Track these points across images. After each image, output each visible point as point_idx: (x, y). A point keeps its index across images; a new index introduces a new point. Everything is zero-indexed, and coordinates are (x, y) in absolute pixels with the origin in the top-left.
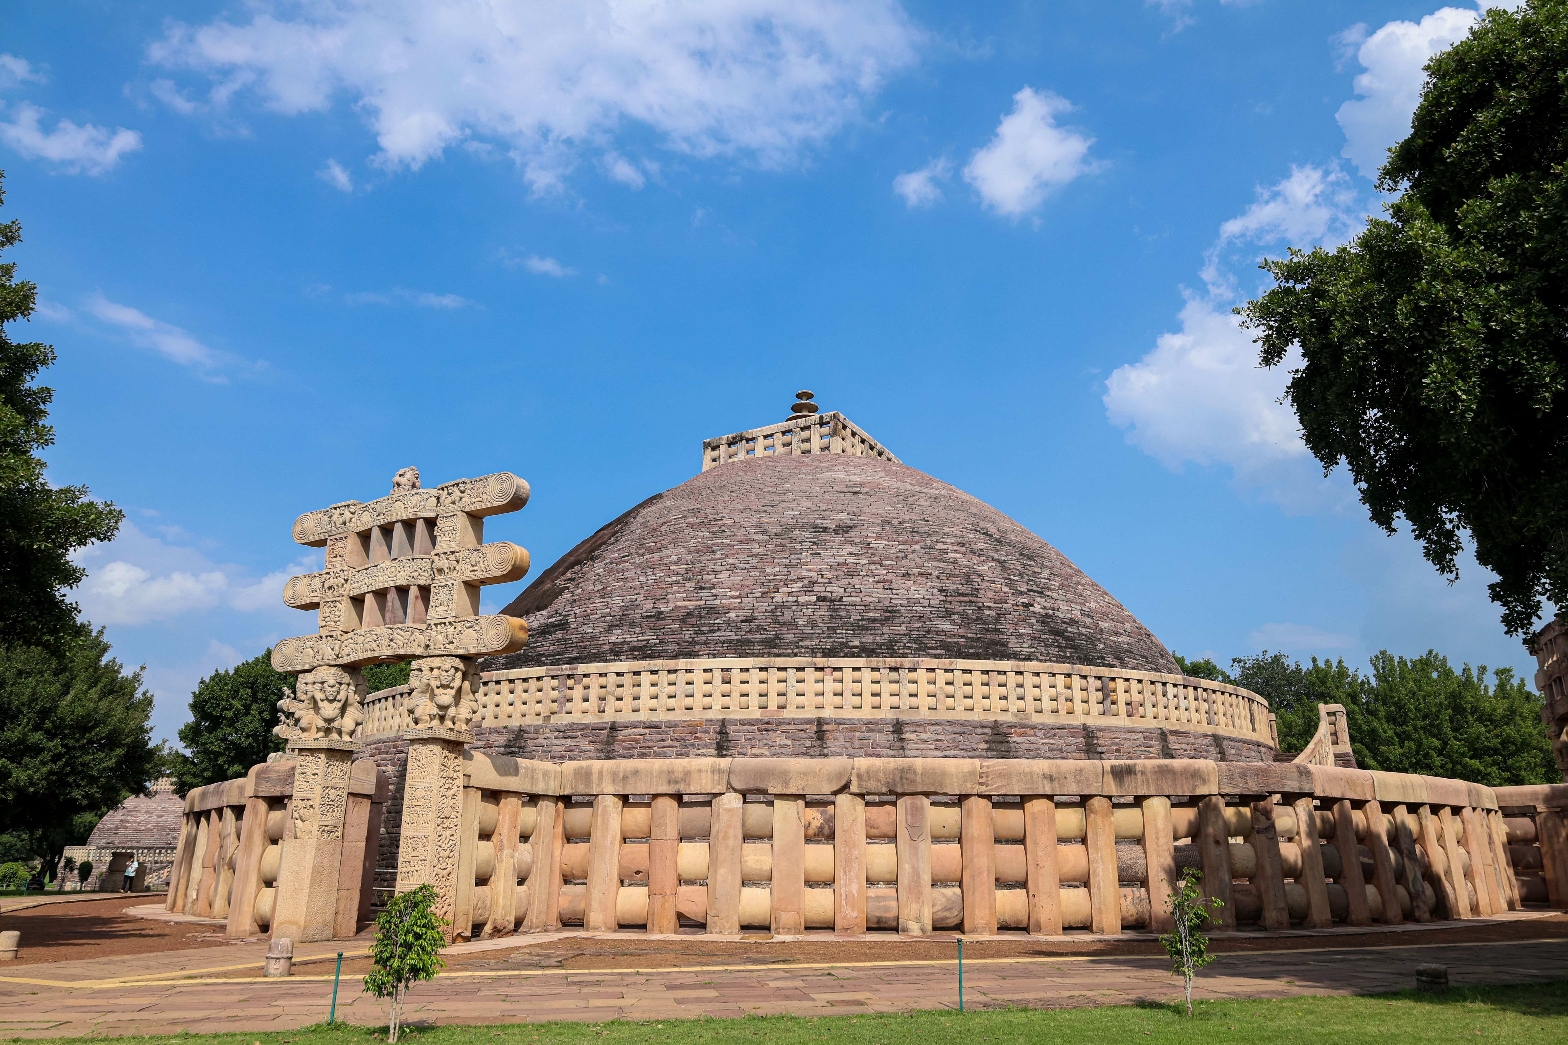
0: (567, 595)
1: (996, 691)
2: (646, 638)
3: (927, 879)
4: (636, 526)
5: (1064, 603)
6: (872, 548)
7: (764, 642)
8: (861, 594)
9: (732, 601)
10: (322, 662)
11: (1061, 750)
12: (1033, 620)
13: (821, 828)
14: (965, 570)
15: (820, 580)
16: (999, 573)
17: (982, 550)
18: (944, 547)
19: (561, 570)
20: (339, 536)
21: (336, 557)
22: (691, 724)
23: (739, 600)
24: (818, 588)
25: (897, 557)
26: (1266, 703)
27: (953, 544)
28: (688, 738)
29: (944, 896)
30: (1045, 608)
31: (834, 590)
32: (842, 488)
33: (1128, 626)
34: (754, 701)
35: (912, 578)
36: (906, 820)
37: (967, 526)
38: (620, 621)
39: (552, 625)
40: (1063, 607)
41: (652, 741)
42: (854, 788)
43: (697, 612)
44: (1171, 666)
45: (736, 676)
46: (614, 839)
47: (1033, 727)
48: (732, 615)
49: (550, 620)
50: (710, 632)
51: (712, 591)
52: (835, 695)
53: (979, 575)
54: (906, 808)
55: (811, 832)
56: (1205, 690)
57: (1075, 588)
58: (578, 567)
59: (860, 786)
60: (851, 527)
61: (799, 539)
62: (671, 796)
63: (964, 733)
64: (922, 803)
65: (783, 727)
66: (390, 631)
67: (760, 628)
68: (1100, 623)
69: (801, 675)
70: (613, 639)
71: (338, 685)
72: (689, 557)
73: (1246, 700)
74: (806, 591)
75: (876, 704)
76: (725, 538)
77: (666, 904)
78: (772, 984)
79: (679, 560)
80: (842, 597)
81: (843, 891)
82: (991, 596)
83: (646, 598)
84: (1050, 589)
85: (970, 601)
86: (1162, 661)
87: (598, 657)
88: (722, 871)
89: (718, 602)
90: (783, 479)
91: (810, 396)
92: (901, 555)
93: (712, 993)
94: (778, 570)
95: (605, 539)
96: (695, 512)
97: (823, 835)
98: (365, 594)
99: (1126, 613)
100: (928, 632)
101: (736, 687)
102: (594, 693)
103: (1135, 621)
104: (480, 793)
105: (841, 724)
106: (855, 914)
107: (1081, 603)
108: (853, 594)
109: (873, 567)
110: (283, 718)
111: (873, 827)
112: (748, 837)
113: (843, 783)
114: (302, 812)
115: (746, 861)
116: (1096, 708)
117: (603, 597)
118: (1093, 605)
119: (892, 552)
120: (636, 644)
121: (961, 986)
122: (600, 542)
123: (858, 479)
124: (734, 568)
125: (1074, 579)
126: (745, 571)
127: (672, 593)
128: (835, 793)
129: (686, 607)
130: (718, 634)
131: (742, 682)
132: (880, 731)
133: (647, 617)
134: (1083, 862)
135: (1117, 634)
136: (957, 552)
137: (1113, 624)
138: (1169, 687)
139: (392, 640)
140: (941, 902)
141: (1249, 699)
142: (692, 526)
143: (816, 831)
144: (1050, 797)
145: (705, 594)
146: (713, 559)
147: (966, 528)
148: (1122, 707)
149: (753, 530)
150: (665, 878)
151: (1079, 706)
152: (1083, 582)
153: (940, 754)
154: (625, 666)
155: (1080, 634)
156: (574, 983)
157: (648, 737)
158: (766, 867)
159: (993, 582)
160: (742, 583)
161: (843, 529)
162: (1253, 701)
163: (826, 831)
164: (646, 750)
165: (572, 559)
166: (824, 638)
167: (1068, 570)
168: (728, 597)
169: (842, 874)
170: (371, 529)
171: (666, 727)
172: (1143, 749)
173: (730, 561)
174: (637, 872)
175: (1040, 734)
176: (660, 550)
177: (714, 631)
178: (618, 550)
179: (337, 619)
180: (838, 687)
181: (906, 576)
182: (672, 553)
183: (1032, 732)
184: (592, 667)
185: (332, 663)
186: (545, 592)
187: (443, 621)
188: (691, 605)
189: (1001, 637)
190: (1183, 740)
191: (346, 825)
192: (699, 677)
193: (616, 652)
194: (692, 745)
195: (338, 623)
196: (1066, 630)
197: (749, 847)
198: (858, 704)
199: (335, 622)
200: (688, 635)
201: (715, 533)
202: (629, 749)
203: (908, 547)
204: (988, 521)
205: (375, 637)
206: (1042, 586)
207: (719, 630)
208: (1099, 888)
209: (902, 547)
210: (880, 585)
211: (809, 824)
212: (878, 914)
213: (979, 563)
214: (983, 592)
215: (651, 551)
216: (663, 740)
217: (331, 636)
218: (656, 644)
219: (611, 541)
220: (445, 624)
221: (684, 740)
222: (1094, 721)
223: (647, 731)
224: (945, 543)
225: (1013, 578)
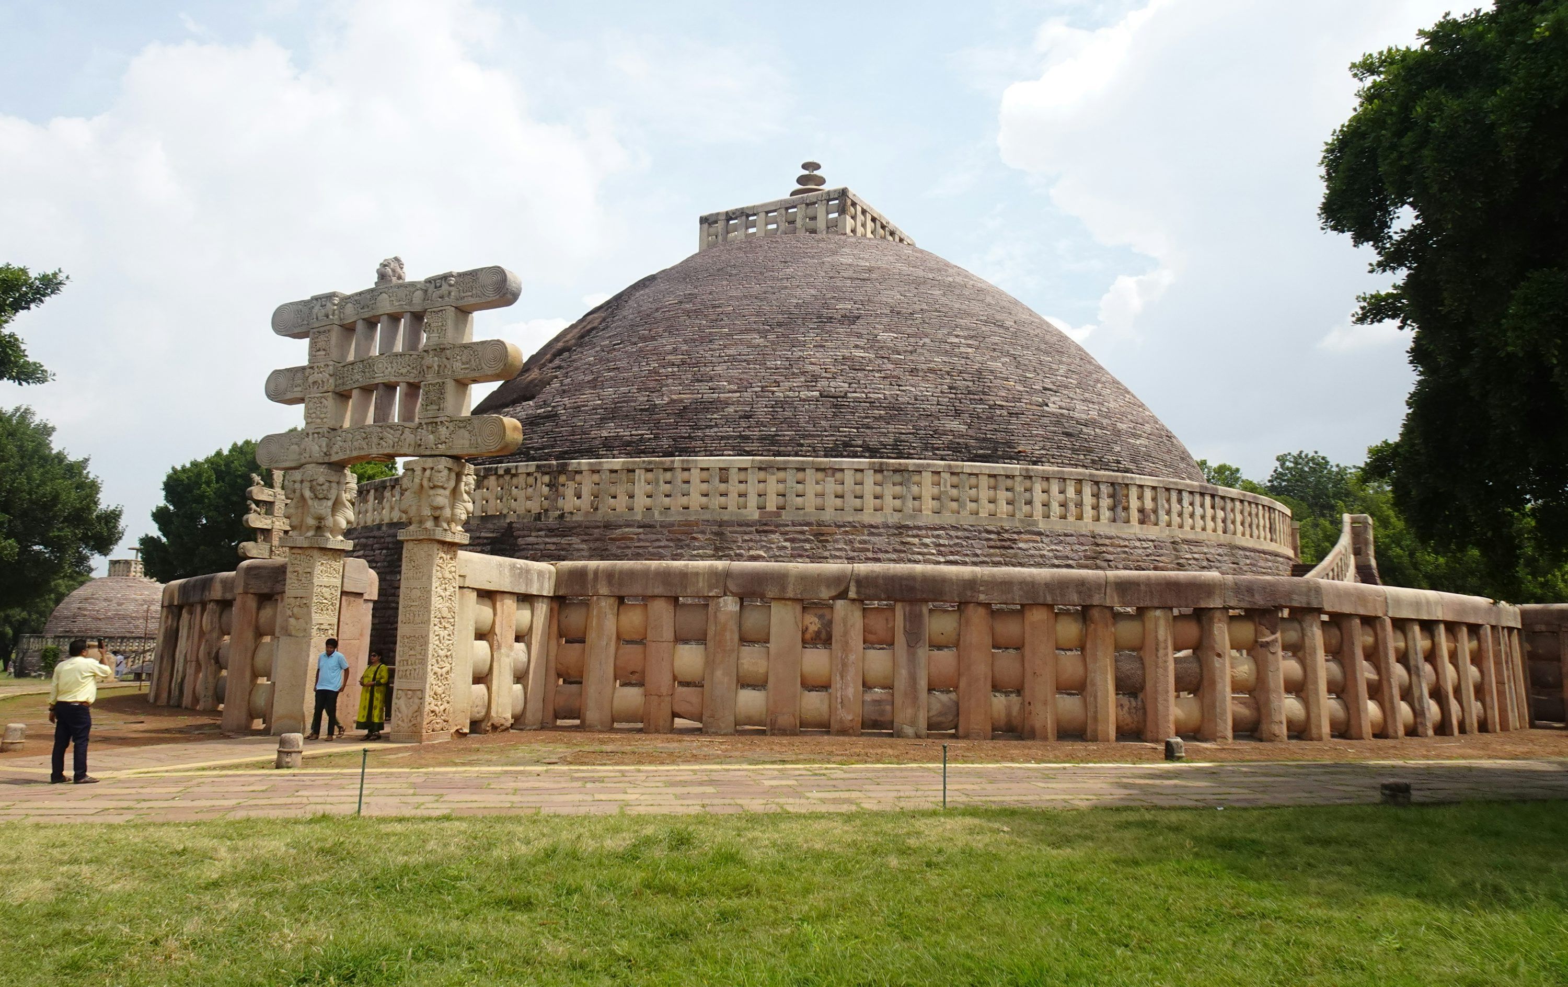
0: (556, 385)
1: (1003, 495)
2: (640, 432)
3: (923, 684)
4: (628, 312)
5: (1081, 403)
6: (878, 341)
7: (762, 439)
8: (866, 391)
9: (731, 395)
10: (310, 460)
11: (1067, 558)
12: (1046, 421)
13: (818, 633)
14: (977, 366)
15: (824, 375)
16: (1012, 368)
17: (996, 344)
18: (956, 340)
19: (548, 356)
20: (322, 329)
21: (319, 350)
22: (688, 524)
23: (738, 394)
24: (822, 384)
25: (906, 351)
26: (1288, 512)
27: (965, 338)
28: (683, 537)
29: (940, 701)
30: (1060, 408)
31: (840, 385)
32: (850, 273)
33: (1147, 428)
34: (753, 501)
35: (921, 374)
36: (905, 627)
37: (981, 318)
38: (612, 413)
39: (539, 416)
40: (1080, 406)
41: (647, 540)
42: (852, 594)
43: (694, 406)
44: (1192, 470)
45: (734, 476)
46: (610, 639)
47: (1040, 534)
48: (731, 409)
49: (539, 411)
50: (707, 427)
51: (710, 384)
52: (836, 497)
53: (992, 372)
54: (905, 614)
55: (808, 636)
56: (1223, 498)
57: (1093, 387)
58: (566, 354)
59: (858, 593)
60: (858, 318)
61: (802, 330)
62: (667, 597)
63: (968, 538)
64: (921, 611)
65: (782, 529)
66: (379, 430)
67: (760, 424)
68: (1119, 424)
69: (800, 475)
70: (605, 434)
71: (327, 484)
72: (685, 347)
73: (1267, 509)
74: (808, 386)
75: (879, 507)
76: (723, 327)
77: (662, 704)
78: (767, 783)
79: (675, 350)
80: (846, 394)
81: (839, 695)
82: (1004, 394)
83: (639, 390)
84: (1066, 387)
85: (981, 399)
86: (1182, 465)
87: (590, 452)
88: (719, 673)
89: (715, 395)
90: (785, 262)
91: (817, 166)
92: (910, 348)
93: (710, 790)
94: (779, 363)
95: (595, 324)
96: (691, 297)
97: (820, 639)
98: (351, 390)
99: (1147, 413)
100: (935, 432)
101: (734, 487)
102: (586, 491)
103: (1156, 422)
104: (475, 593)
105: (842, 526)
106: (850, 718)
107: (1099, 403)
108: (858, 390)
109: (880, 361)
110: (253, 506)
111: (871, 633)
112: (744, 640)
113: (842, 588)
114: (296, 610)
115: (743, 664)
116: (1106, 514)
117: (594, 388)
118: (1112, 405)
119: (901, 346)
120: (628, 438)
121: (945, 788)
122: (589, 327)
123: (867, 264)
124: (733, 359)
125: (1094, 376)
126: (744, 364)
127: (667, 385)
128: (834, 598)
129: (681, 401)
130: (716, 429)
131: (741, 482)
132: (879, 535)
133: (641, 410)
134: (1080, 671)
135: (1135, 436)
136: (969, 346)
137: (1132, 425)
138: (1185, 495)
139: (382, 439)
140: (936, 707)
141: (1270, 508)
142: (688, 313)
143: (814, 635)
144: (1050, 607)
145: (703, 387)
146: (711, 350)
147: (981, 320)
148: (1135, 515)
149: (753, 319)
150: (661, 679)
151: (1089, 512)
152: (1103, 379)
153: (942, 559)
154: (618, 462)
155: (1096, 436)
156: (578, 779)
157: (642, 536)
158: (762, 670)
159: (1007, 379)
160: (742, 376)
161: (851, 319)
162: (1274, 509)
163: (824, 635)
164: (640, 551)
165: (560, 345)
166: (826, 436)
167: (1088, 366)
168: (726, 389)
169: (838, 678)
170: (355, 322)
171: (661, 526)
172: (1153, 558)
173: (729, 352)
174: (632, 673)
175: (1046, 540)
176: (653, 338)
177: (711, 427)
178: (610, 337)
179: (323, 416)
180: (839, 488)
181: (913, 371)
182: (667, 343)
183: (1038, 538)
184: (585, 462)
185: (321, 461)
186: (532, 381)
187: (435, 420)
188: (687, 398)
189: (1012, 438)
190: (1195, 549)
191: (341, 623)
192: (695, 475)
193: (610, 446)
194: (688, 546)
195: (325, 420)
196: (1081, 432)
197: (746, 650)
198: (859, 506)
199: (322, 419)
200: (684, 431)
201: (712, 321)
202: (624, 548)
203: (918, 340)
204: (1005, 312)
205: (364, 435)
206: (1058, 383)
207: (716, 425)
208: (1095, 697)
209: (912, 340)
210: (887, 382)
211: (807, 628)
212: (873, 718)
213: (993, 359)
214: (995, 390)
215: (644, 339)
216: (658, 540)
217: (318, 433)
218: (650, 439)
219: (601, 327)
220: (436, 423)
221: (679, 540)
222: (1104, 528)
223: (641, 530)
224: (957, 336)
225: (1028, 375)
